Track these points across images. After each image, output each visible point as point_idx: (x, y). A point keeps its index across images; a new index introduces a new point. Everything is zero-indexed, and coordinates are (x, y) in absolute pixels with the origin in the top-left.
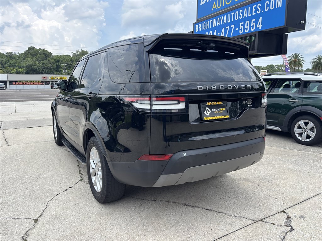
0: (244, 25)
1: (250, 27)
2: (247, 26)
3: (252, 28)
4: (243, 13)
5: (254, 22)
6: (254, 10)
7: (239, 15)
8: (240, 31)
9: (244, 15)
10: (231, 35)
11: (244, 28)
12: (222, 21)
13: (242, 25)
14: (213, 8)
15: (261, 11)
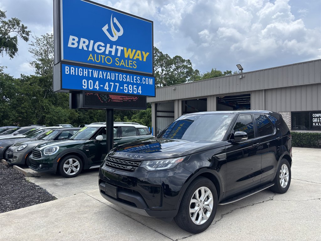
0: (128, 87)
1: (133, 90)
2: (130, 88)
3: (134, 91)
4: (126, 78)
5: (135, 87)
6: (135, 79)
7: (123, 78)
8: (125, 90)
9: (127, 80)
10: (117, 91)
11: (128, 90)
12: (105, 75)
13: (126, 86)
14: (89, 58)
15: (140, 82)
